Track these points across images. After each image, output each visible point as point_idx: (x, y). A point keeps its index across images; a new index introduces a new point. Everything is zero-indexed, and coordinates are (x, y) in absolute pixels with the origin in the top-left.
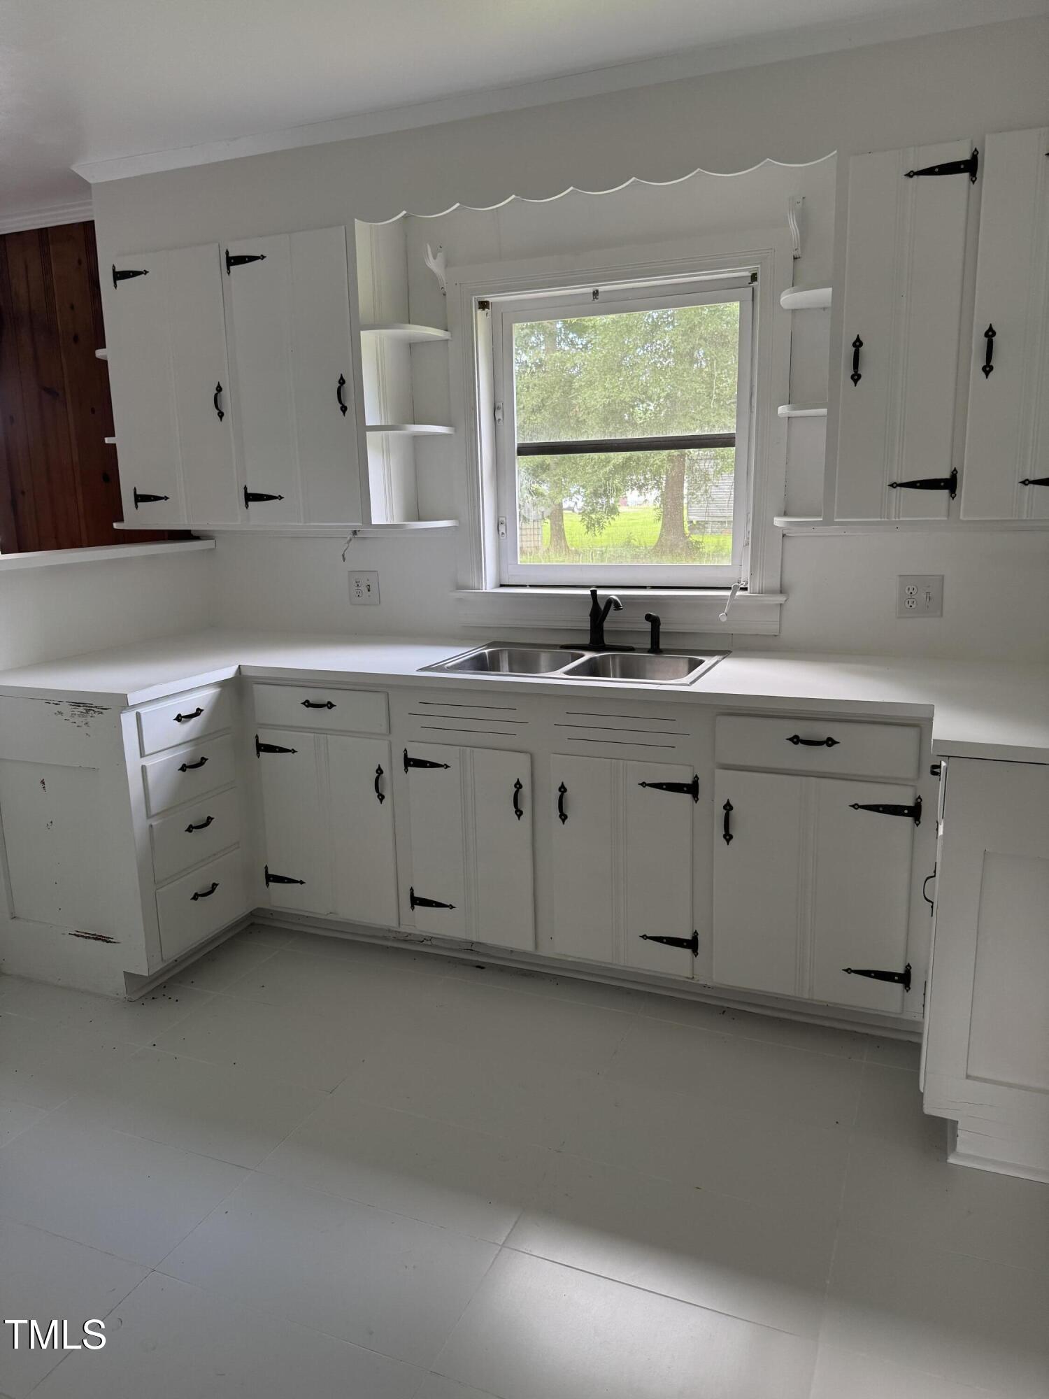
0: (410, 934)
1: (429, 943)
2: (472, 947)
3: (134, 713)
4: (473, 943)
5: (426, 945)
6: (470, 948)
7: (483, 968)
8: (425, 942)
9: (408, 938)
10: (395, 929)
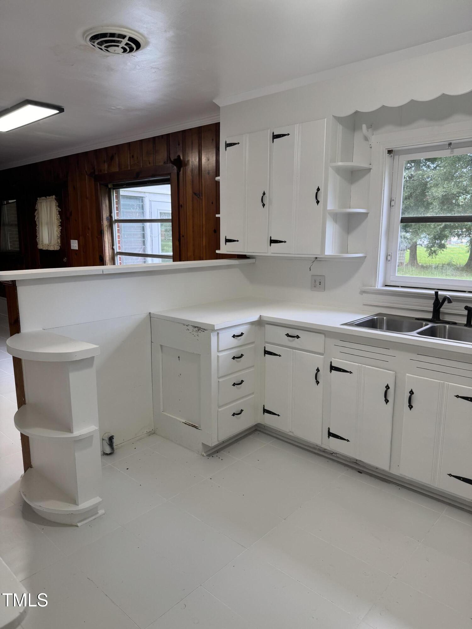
0: (326, 449)
1: (335, 455)
2: (356, 462)
3: (216, 333)
4: (357, 460)
5: (333, 456)
6: (355, 462)
7: (361, 473)
8: (333, 454)
9: (325, 451)
10: (319, 446)
